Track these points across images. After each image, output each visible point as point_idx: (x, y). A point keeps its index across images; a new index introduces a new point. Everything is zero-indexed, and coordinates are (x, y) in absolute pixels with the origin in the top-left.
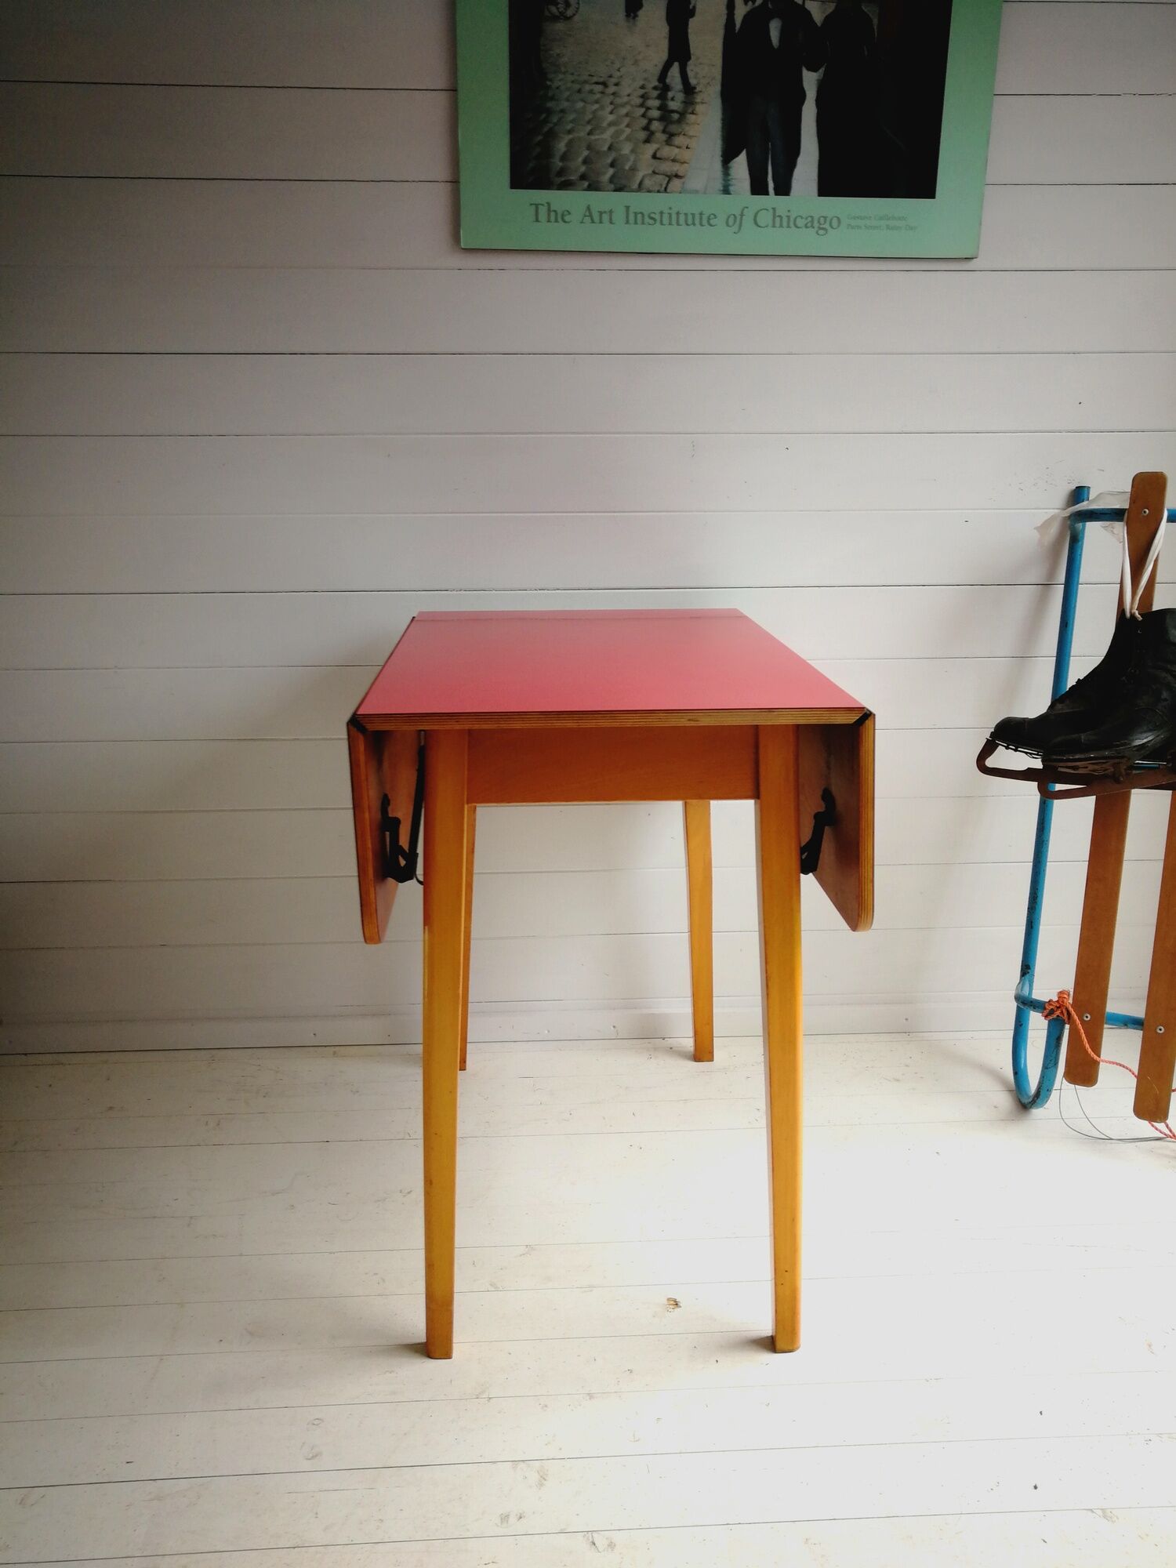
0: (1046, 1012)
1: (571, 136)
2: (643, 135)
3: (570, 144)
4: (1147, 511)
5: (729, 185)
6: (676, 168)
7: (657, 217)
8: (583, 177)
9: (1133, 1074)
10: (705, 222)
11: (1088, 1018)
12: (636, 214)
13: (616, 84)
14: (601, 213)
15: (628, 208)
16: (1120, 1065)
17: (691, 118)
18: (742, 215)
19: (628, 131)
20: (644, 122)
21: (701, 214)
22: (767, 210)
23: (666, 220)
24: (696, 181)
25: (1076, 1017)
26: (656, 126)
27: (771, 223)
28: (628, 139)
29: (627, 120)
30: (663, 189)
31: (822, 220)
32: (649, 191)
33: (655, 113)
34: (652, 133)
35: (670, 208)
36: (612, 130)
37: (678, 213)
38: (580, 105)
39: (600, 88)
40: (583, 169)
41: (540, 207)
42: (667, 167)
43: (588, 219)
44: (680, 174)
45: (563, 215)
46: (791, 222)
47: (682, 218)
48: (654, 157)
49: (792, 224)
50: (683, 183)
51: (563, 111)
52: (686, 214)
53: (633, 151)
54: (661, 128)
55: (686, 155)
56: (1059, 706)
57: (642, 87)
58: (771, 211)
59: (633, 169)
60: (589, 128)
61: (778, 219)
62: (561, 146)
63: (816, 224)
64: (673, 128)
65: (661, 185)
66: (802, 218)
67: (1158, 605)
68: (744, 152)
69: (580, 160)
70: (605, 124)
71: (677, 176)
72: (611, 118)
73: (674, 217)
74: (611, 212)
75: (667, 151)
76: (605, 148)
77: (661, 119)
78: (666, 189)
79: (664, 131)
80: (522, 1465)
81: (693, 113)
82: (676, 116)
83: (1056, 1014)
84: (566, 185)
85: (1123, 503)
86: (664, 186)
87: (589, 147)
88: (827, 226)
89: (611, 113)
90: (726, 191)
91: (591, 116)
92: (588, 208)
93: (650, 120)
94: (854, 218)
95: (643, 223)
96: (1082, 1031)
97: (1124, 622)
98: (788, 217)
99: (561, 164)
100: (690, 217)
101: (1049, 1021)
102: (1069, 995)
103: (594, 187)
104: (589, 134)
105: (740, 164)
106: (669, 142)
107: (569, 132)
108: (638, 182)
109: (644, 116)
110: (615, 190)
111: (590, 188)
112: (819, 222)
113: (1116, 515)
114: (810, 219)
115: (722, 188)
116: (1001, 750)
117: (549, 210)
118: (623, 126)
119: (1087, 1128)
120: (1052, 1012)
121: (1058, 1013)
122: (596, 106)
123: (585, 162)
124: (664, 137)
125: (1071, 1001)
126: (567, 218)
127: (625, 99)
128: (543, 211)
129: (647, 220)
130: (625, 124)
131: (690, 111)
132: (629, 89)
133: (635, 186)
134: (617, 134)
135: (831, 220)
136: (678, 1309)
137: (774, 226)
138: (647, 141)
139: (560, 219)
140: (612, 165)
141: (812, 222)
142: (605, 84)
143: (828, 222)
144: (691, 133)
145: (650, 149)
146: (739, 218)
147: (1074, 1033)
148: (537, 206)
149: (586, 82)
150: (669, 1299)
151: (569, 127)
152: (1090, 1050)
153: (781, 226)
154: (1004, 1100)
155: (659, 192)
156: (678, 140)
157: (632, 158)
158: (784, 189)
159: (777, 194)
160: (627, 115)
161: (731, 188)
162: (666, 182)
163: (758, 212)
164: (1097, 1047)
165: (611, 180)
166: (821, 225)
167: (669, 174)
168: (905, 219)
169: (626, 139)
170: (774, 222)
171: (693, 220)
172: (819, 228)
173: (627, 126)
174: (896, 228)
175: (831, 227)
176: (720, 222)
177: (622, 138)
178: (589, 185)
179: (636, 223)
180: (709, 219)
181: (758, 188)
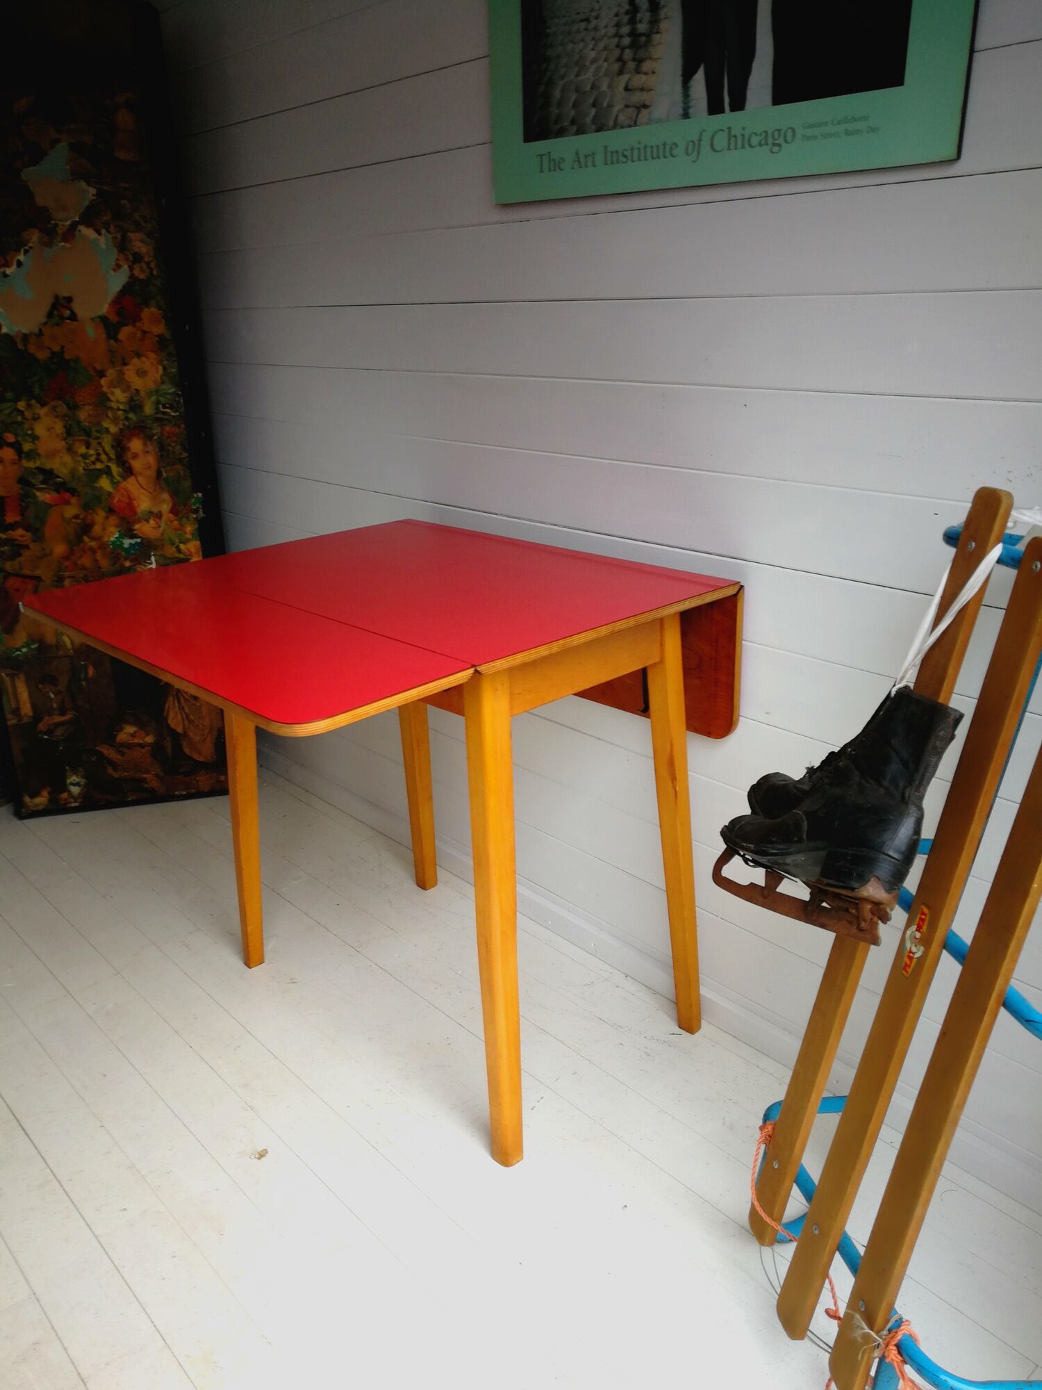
1: (564, 81)
2: (616, 67)
3: (563, 89)
5: (689, 107)
6: (643, 97)
7: (629, 154)
8: (573, 122)
10: (668, 153)
12: (612, 153)
13: (597, 18)
14: (586, 156)
15: (606, 147)
17: (656, 38)
18: (700, 140)
19: (606, 65)
20: (617, 52)
21: (664, 145)
22: (723, 130)
23: (635, 156)
24: (659, 111)
26: (628, 54)
27: (726, 147)
28: (606, 75)
29: (604, 54)
30: (632, 123)
31: (776, 134)
32: (622, 127)
33: (627, 41)
34: (624, 63)
35: (639, 143)
36: (594, 67)
37: (645, 147)
38: (570, 46)
39: (583, 25)
40: (573, 113)
41: (544, 158)
42: (637, 98)
43: (576, 165)
44: (647, 103)
45: (559, 163)
46: (746, 142)
47: (649, 152)
48: (627, 89)
49: (746, 144)
50: (650, 113)
51: (558, 57)
52: (652, 147)
53: (610, 87)
54: (632, 56)
55: (651, 81)
57: (617, 15)
58: (726, 131)
59: (610, 106)
60: (576, 69)
61: (733, 140)
62: (557, 93)
63: (770, 141)
64: (641, 54)
65: (632, 119)
66: (756, 134)
68: (702, 67)
69: (570, 104)
70: (588, 63)
71: (645, 106)
72: (593, 54)
73: (642, 151)
74: (593, 154)
75: (638, 80)
76: (588, 88)
77: (632, 46)
78: (636, 121)
79: (633, 59)
81: (658, 33)
82: (643, 40)
84: (561, 133)
86: (634, 119)
87: (577, 90)
88: (781, 141)
90: (686, 115)
91: (578, 57)
92: (577, 154)
93: (623, 49)
94: (810, 126)
95: (618, 162)
98: (743, 135)
99: (557, 111)
100: (655, 149)
103: (581, 131)
105: (699, 81)
106: (637, 71)
107: (563, 77)
108: (613, 120)
109: (617, 46)
110: (597, 131)
111: (577, 132)
112: (773, 137)
114: (763, 135)
115: (682, 112)
117: (549, 161)
118: (601, 62)
122: (582, 44)
123: (575, 106)
124: (634, 65)
126: (562, 166)
127: (603, 32)
128: (545, 162)
129: (621, 158)
130: (603, 59)
131: (654, 31)
132: (606, 21)
133: (611, 124)
134: (598, 71)
135: (785, 133)
137: (729, 149)
138: (621, 73)
139: (558, 168)
140: (594, 105)
141: (766, 138)
142: (587, 20)
143: (782, 137)
144: (655, 57)
145: (624, 79)
146: (697, 143)
148: (541, 156)
149: (574, 22)
151: (562, 72)
153: (736, 148)
155: (630, 126)
156: (646, 66)
157: (609, 94)
158: (739, 104)
159: (732, 110)
160: (605, 48)
161: (691, 111)
162: (635, 115)
163: (714, 135)
165: (594, 120)
166: (774, 140)
167: (638, 105)
168: (865, 118)
169: (604, 75)
170: (729, 144)
171: (658, 152)
172: (774, 145)
173: (606, 60)
174: (858, 132)
175: (786, 141)
176: (679, 151)
177: (601, 74)
178: (577, 130)
179: (612, 163)
180: (671, 149)
181: (715, 108)
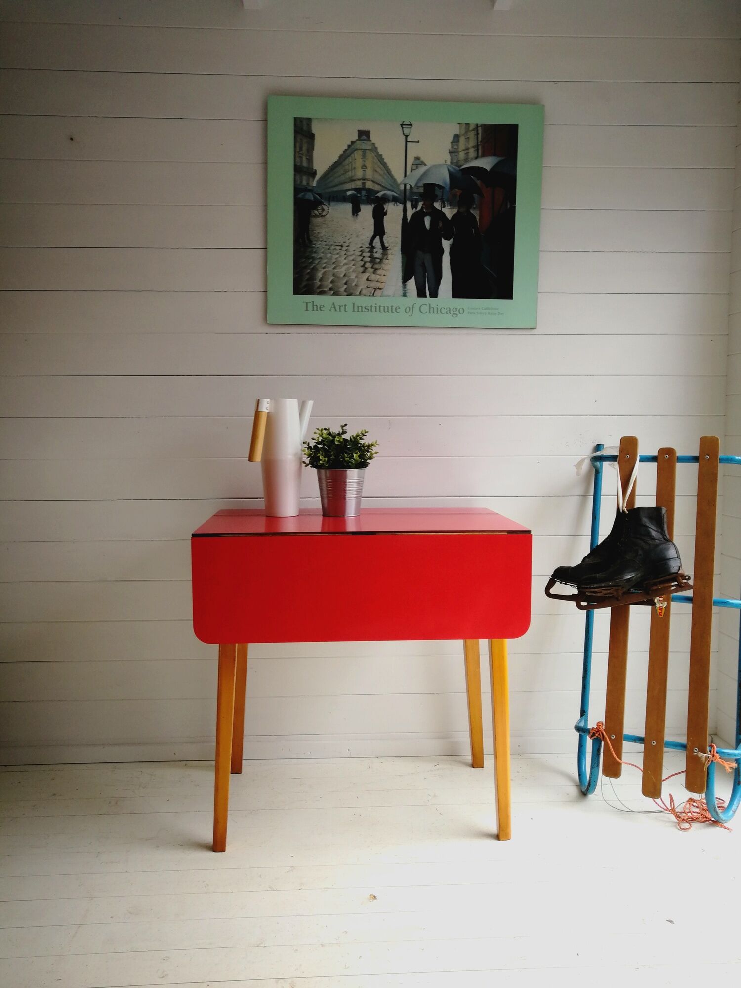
0: (591, 734)
1: (324, 270)
2: (362, 269)
3: (324, 274)
4: (629, 456)
5: (406, 293)
6: (378, 285)
7: (369, 308)
8: (331, 289)
9: (640, 769)
10: (394, 310)
11: (613, 737)
12: (358, 307)
13: (348, 246)
14: (340, 306)
15: (354, 304)
16: (634, 765)
17: (385, 261)
18: (413, 307)
19: (354, 267)
20: (362, 263)
21: (392, 307)
22: (426, 305)
23: (374, 309)
24: (389, 291)
25: (606, 736)
26: (368, 265)
27: (428, 311)
30: (372, 295)
31: (455, 310)
32: (365, 296)
33: (368, 259)
34: (366, 268)
35: (376, 304)
36: (346, 267)
37: (380, 306)
38: (329, 255)
39: (339, 247)
40: (331, 285)
41: (309, 304)
42: (374, 284)
43: (333, 310)
44: (380, 288)
45: (320, 308)
46: (439, 311)
47: (382, 309)
48: (367, 279)
49: (439, 312)
50: (382, 292)
51: (321, 258)
52: (384, 307)
53: (356, 277)
54: (371, 266)
55: (383, 278)
56: (587, 559)
57: (361, 247)
58: (428, 305)
59: (357, 285)
60: (334, 266)
61: (432, 310)
62: (320, 275)
63: (452, 312)
64: (377, 266)
65: (371, 293)
66: (444, 308)
67: (636, 505)
68: (413, 278)
69: (329, 281)
70: (342, 264)
71: (379, 288)
72: (345, 261)
73: (378, 308)
74: (345, 306)
75: (373, 277)
76: (342, 276)
77: (370, 262)
78: (373, 295)
79: (372, 268)
80: (281, 980)
81: (386, 259)
82: (378, 261)
83: (597, 736)
84: (322, 293)
85: (616, 453)
86: (373, 293)
87: (334, 275)
88: (457, 312)
89: (345, 259)
90: (405, 295)
91: (335, 261)
92: (334, 304)
93: (365, 262)
94: (471, 309)
95: (362, 311)
96: (610, 744)
97: (620, 515)
98: (437, 308)
99: (319, 283)
100: (386, 308)
101: (593, 740)
102: (603, 724)
103: (336, 294)
104: (334, 269)
105: (412, 283)
106: (374, 273)
107: (324, 268)
108: (360, 291)
109: (362, 260)
110: (347, 296)
111: (334, 294)
112: (453, 310)
113: (613, 458)
114: (448, 309)
115: (402, 294)
116: (557, 584)
117: (313, 306)
118: (351, 265)
119: (620, 806)
120: (594, 734)
121: (597, 734)
122: (338, 256)
123: (332, 282)
124: (372, 270)
125: (604, 728)
126: (322, 309)
127: (353, 253)
128: (310, 306)
129: (364, 310)
130: (352, 264)
132: (354, 248)
133: (358, 293)
134: (349, 269)
135: (459, 310)
136: (376, 900)
137: (430, 312)
138: (364, 272)
140: (346, 283)
141: (450, 310)
142: (342, 246)
143: (458, 311)
144: (386, 268)
145: (366, 275)
146: (411, 308)
147: (606, 745)
148: (307, 303)
149: (332, 245)
150: (370, 895)
151: (324, 266)
152: (615, 756)
153: (433, 313)
154: (573, 791)
155: (370, 296)
156: (379, 272)
157: (356, 280)
158: (434, 294)
159: (430, 297)
160: (353, 260)
161: (408, 294)
162: (373, 292)
163: (421, 306)
164: (619, 754)
165: (346, 290)
166: (454, 312)
167: (375, 288)
168: (498, 309)
169: (353, 271)
170: (430, 310)
171: (388, 310)
172: (454, 314)
173: (353, 265)
174: (493, 314)
175: (460, 313)
176: (402, 310)
177: (351, 270)
178: (334, 293)
179: (358, 311)
180: (396, 309)
181: (421, 294)
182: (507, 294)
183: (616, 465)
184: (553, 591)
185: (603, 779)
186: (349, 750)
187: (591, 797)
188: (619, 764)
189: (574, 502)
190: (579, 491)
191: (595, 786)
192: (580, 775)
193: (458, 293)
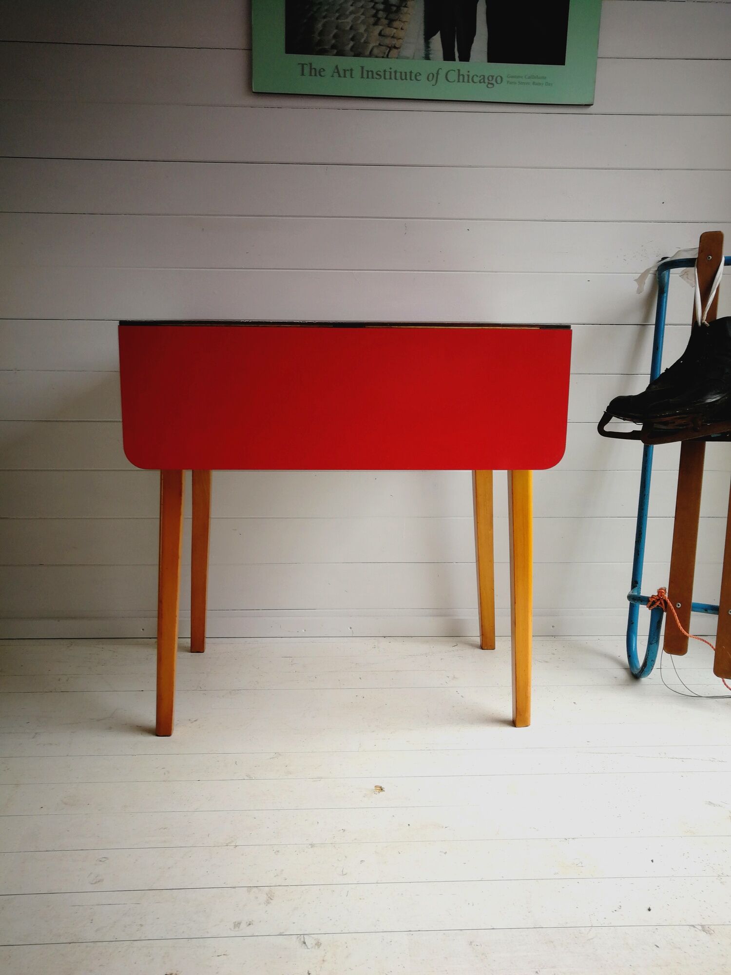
0: (650, 603)
1: (325, 20)
2: (372, 20)
3: (324, 25)
4: (711, 257)
5: (429, 54)
6: (394, 42)
7: (382, 74)
8: (333, 47)
9: (712, 647)
10: (413, 78)
11: (679, 605)
12: (368, 72)
14: (345, 71)
15: (362, 68)
16: (705, 641)
17: (404, 10)
18: (438, 73)
19: (363, 17)
20: (374, 11)
21: (411, 72)
22: (454, 71)
23: (388, 76)
24: (407, 51)
25: (671, 604)
26: (381, 14)
27: (457, 80)
28: (363, 22)
29: (362, 10)
30: (385, 56)
31: (490, 78)
32: (377, 57)
33: (381, 7)
34: (379, 19)
35: (391, 69)
36: (353, 16)
37: (395, 72)
40: (333, 41)
41: (305, 66)
42: (387, 41)
43: (336, 75)
44: (397, 46)
45: (320, 72)
46: (470, 79)
47: (398, 75)
48: (380, 34)
49: (470, 81)
50: (399, 52)
52: (401, 73)
53: (366, 30)
54: (385, 16)
55: (401, 34)
58: (457, 71)
59: (366, 42)
60: (337, 15)
61: (461, 77)
62: (319, 26)
63: (486, 81)
64: (392, 16)
65: (385, 53)
66: (477, 76)
67: (720, 315)
68: (439, 32)
69: (332, 35)
70: (348, 13)
71: (395, 47)
72: (352, 8)
73: (393, 74)
74: (351, 70)
75: (388, 31)
76: (348, 28)
77: (384, 10)
78: (388, 55)
79: (386, 18)
80: (255, 889)
81: (405, 6)
82: (394, 8)
83: (657, 605)
84: (322, 52)
85: (694, 255)
86: (386, 53)
87: (337, 28)
88: (494, 82)
89: (352, 5)
90: (427, 57)
91: (338, 8)
92: (337, 67)
93: (378, 11)
94: (512, 77)
95: (373, 78)
96: (676, 614)
97: (696, 328)
98: (468, 75)
99: (318, 38)
100: (403, 74)
101: (652, 610)
102: (665, 591)
103: (341, 53)
104: (337, 19)
105: (437, 41)
106: (389, 25)
107: (324, 17)
108: (369, 51)
109: (373, 7)
110: (354, 56)
111: (338, 54)
112: (488, 79)
113: (688, 263)
114: (482, 77)
115: (424, 56)
116: (614, 419)
117: (311, 69)
118: (359, 14)
119: (681, 689)
120: (654, 603)
121: (658, 604)
123: (335, 37)
124: (386, 22)
125: (666, 595)
126: (322, 74)
128: (307, 70)
129: (375, 76)
130: (361, 13)
131: (403, 5)
133: (368, 53)
134: (356, 19)
135: (497, 78)
136: (383, 792)
137: (459, 81)
138: (376, 24)
139: (318, 74)
140: (353, 39)
141: (484, 79)
143: (494, 79)
144: (404, 20)
145: (379, 28)
146: (435, 75)
147: (670, 617)
148: (303, 65)
150: (376, 787)
151: (324, 14)
152: (681, 628)
153: (463, 81)
154: (622, 674)
155: (383, 57)
156: (396, 24)
157: (365, 35)
158: (465, 57)
159: (461, 60)
160: (362, 7)
161: (431, 56)
162: (388, 51)
163: (449, 71)
164: (686, 625)
165: (352, 49)
166: (490, 81)
167: (390, 46)
168: (545, 78)
169: (361, 23)
170: (459, 79)
171: (406, 76)
172: (489, 83)
173: (363, 14)
174: (539, 84)
175: (497, 83)
176: (423, 78)
177: (359, 22)
178: (336, 53)
179: (368, 77)
180: (416, 76)
181: (448, 56)
182: (558, 58)
183: (693, 271)
184: (607, 428)
185: (663, 658)
186: (350, 628)
187: (644, 680)
188: (686, 638)
189: (629, 332)
190: (637, 318)
191: (652, 666)
192: (629, 656)
193: (494, 56)
